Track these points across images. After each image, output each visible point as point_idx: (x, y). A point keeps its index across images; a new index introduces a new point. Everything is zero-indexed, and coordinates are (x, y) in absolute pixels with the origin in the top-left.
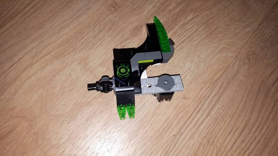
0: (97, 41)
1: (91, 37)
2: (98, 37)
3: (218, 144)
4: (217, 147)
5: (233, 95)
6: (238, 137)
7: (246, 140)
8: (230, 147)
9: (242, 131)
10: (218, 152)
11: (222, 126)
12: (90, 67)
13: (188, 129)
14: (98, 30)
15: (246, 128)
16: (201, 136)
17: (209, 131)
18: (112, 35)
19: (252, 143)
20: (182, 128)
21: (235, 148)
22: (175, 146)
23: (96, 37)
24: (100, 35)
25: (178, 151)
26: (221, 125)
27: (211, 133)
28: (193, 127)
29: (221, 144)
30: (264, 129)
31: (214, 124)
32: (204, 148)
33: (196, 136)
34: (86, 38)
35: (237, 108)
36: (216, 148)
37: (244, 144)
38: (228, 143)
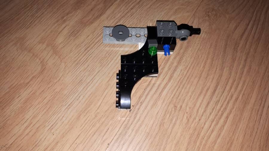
0: (35, 20)
1: (28, 16)
2: (36, 15)
3: (188, 108)
4: (187, 113)
5: (196, 54)
6: (211, 98)
7: (221, 100)
8: (203, 111)
9: (215, 91)
10: (188, 118)
11: (190, 88)
12: (27, 46)
13: (149, 97)
14: (36, 8)
15: (219, 87)
16: (165, 102)
17: (174, 95)
18: (51, 12)
19: (228, 103)
20: (142, 96)
21: (209, 111)
22: (135, 118)
23: (34, 15)
24: (38, 14)
25: (139, 123)
26: (188, 88)
27: (177, 98)
28: (155, 93)
29: (191, 109)
30: (240, 85)
31: (179, 87)
32: (171, 115)
33: (160, 103)
34: (22, 18)
35: (204, 67)
36: (185, 113)
37: (219, 105)
38: (200, 106)
